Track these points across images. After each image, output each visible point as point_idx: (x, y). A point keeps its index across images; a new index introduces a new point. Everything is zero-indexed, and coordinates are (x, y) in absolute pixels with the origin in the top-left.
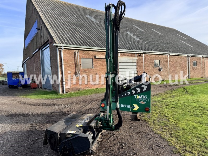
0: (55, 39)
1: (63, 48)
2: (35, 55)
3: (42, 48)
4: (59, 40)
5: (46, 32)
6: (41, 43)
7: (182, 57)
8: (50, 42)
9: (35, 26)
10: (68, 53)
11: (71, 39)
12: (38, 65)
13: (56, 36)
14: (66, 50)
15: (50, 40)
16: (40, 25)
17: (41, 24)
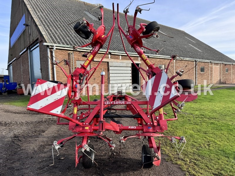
0: (45, 38)
1: (55, 48)
2: (23, 55)
3: (30, 47)
4: (50, 38)
5: (35, 28)
6: (30, 42)
7: (189, 62)
8: (40, 41)
9: (23, 21)
10: (61, 55)
11: (65, 38)
12: (27, 68)
13: (46, 34)
14: (58, 50)
15: (39, 39)
16: (28, 20)
17: (30, 19)
